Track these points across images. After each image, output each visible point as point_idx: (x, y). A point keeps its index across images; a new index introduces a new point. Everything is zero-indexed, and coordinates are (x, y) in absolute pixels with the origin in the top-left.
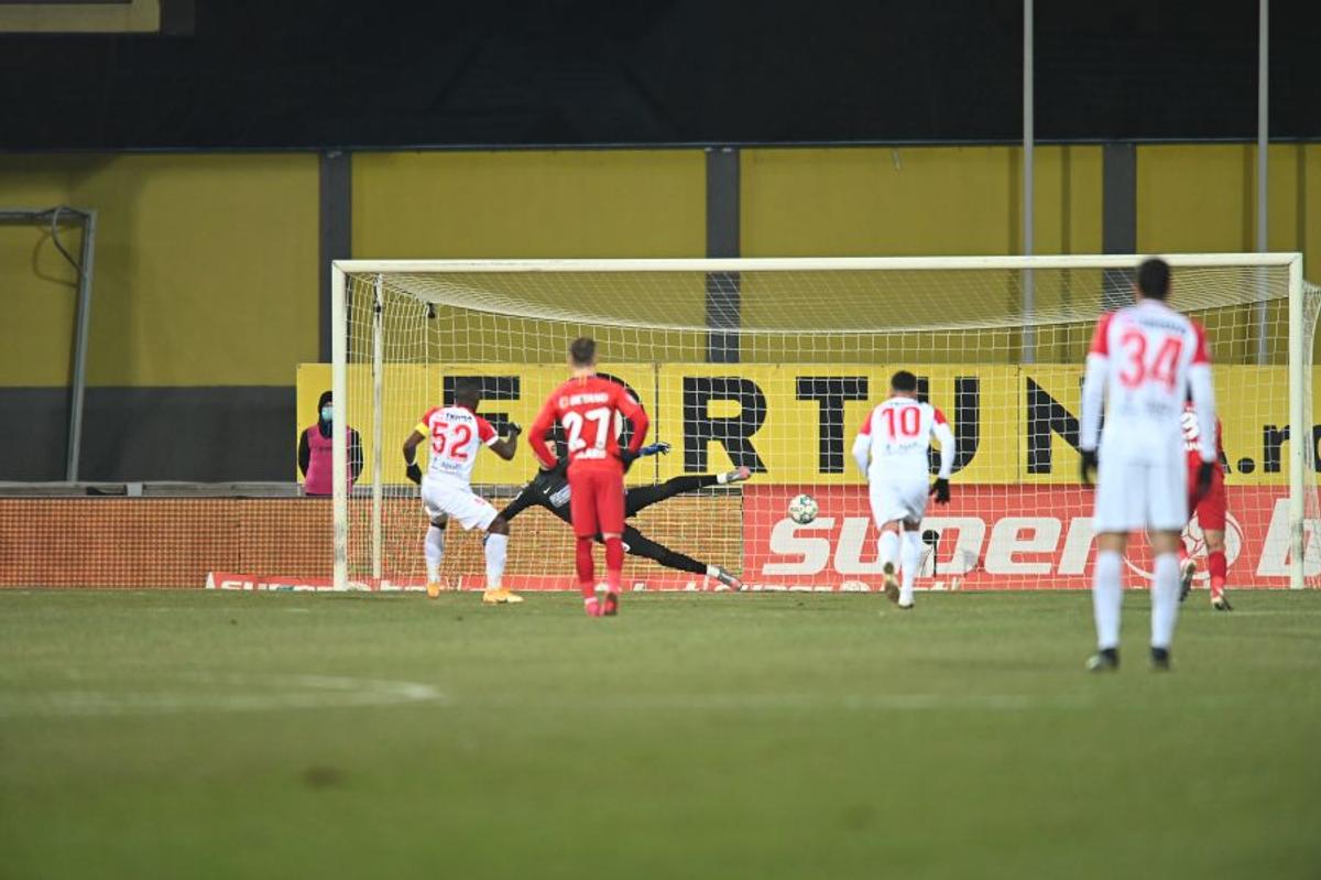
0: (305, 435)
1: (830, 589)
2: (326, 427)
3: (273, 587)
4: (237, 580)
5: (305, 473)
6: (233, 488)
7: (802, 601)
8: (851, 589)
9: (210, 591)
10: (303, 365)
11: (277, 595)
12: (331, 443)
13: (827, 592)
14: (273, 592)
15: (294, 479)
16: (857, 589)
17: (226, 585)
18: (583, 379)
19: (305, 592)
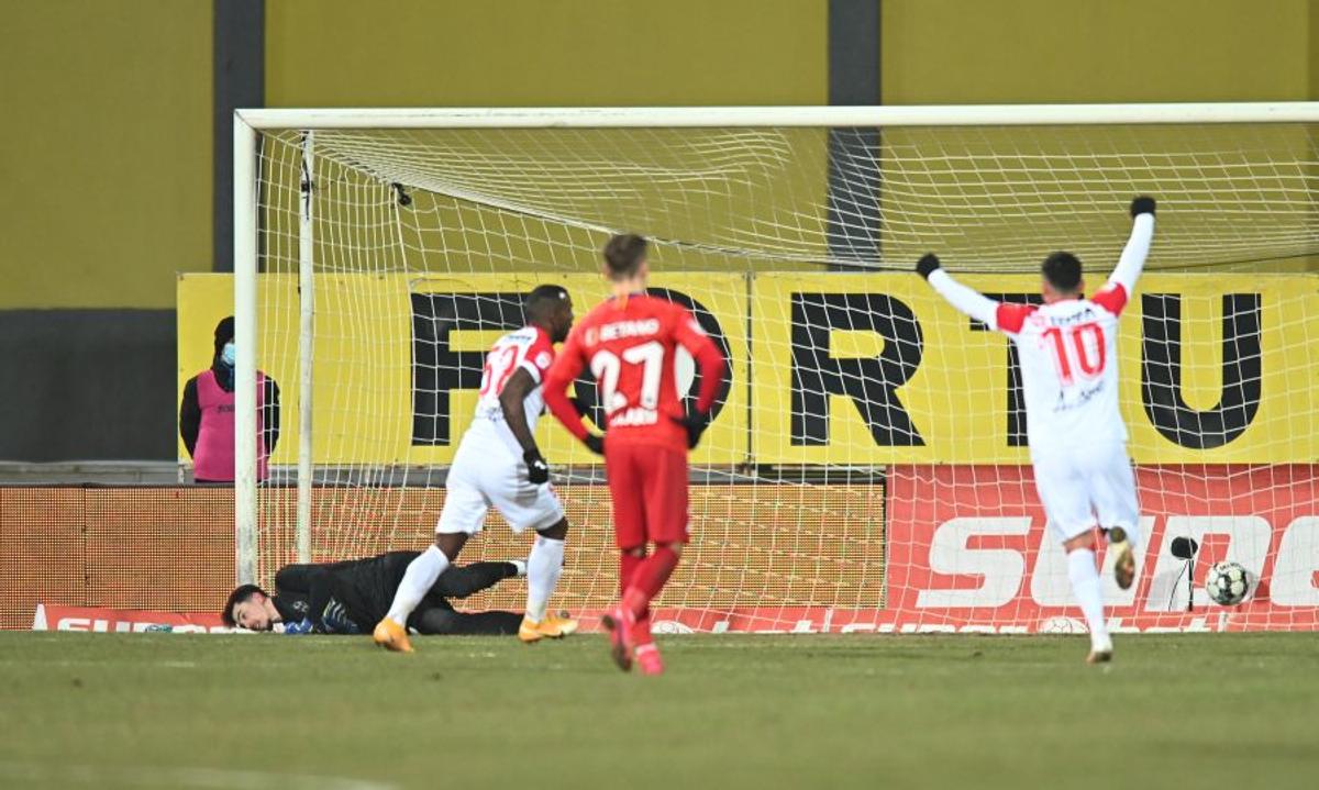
0: (192, 385)
1: (1023, 630)
2: (224, 374)
3: (140, 627)
4: (85, 617)
5: (191, 449)
6: (77, 470)
7: (981, 648)
8: (1057, 630)
9: (40, 633)
10: (186, 275)
11: (146, 640)
12: (232, 400)
13: (1021, 635)
14: (140, 635)
15: (174, 457)
16: (1067, 630)
17: (65, 624)
18: (622, 297)
19: (190, 635)
